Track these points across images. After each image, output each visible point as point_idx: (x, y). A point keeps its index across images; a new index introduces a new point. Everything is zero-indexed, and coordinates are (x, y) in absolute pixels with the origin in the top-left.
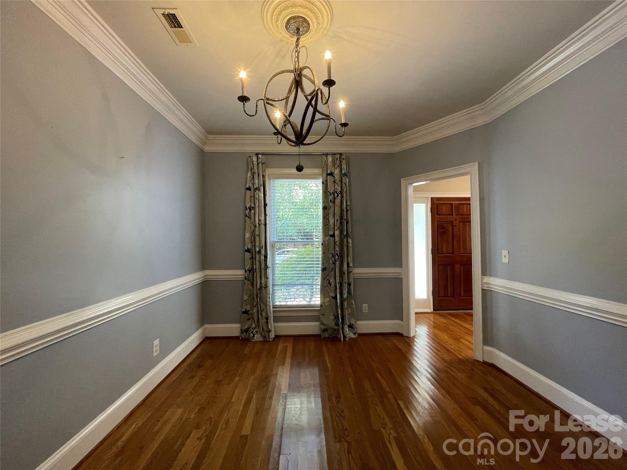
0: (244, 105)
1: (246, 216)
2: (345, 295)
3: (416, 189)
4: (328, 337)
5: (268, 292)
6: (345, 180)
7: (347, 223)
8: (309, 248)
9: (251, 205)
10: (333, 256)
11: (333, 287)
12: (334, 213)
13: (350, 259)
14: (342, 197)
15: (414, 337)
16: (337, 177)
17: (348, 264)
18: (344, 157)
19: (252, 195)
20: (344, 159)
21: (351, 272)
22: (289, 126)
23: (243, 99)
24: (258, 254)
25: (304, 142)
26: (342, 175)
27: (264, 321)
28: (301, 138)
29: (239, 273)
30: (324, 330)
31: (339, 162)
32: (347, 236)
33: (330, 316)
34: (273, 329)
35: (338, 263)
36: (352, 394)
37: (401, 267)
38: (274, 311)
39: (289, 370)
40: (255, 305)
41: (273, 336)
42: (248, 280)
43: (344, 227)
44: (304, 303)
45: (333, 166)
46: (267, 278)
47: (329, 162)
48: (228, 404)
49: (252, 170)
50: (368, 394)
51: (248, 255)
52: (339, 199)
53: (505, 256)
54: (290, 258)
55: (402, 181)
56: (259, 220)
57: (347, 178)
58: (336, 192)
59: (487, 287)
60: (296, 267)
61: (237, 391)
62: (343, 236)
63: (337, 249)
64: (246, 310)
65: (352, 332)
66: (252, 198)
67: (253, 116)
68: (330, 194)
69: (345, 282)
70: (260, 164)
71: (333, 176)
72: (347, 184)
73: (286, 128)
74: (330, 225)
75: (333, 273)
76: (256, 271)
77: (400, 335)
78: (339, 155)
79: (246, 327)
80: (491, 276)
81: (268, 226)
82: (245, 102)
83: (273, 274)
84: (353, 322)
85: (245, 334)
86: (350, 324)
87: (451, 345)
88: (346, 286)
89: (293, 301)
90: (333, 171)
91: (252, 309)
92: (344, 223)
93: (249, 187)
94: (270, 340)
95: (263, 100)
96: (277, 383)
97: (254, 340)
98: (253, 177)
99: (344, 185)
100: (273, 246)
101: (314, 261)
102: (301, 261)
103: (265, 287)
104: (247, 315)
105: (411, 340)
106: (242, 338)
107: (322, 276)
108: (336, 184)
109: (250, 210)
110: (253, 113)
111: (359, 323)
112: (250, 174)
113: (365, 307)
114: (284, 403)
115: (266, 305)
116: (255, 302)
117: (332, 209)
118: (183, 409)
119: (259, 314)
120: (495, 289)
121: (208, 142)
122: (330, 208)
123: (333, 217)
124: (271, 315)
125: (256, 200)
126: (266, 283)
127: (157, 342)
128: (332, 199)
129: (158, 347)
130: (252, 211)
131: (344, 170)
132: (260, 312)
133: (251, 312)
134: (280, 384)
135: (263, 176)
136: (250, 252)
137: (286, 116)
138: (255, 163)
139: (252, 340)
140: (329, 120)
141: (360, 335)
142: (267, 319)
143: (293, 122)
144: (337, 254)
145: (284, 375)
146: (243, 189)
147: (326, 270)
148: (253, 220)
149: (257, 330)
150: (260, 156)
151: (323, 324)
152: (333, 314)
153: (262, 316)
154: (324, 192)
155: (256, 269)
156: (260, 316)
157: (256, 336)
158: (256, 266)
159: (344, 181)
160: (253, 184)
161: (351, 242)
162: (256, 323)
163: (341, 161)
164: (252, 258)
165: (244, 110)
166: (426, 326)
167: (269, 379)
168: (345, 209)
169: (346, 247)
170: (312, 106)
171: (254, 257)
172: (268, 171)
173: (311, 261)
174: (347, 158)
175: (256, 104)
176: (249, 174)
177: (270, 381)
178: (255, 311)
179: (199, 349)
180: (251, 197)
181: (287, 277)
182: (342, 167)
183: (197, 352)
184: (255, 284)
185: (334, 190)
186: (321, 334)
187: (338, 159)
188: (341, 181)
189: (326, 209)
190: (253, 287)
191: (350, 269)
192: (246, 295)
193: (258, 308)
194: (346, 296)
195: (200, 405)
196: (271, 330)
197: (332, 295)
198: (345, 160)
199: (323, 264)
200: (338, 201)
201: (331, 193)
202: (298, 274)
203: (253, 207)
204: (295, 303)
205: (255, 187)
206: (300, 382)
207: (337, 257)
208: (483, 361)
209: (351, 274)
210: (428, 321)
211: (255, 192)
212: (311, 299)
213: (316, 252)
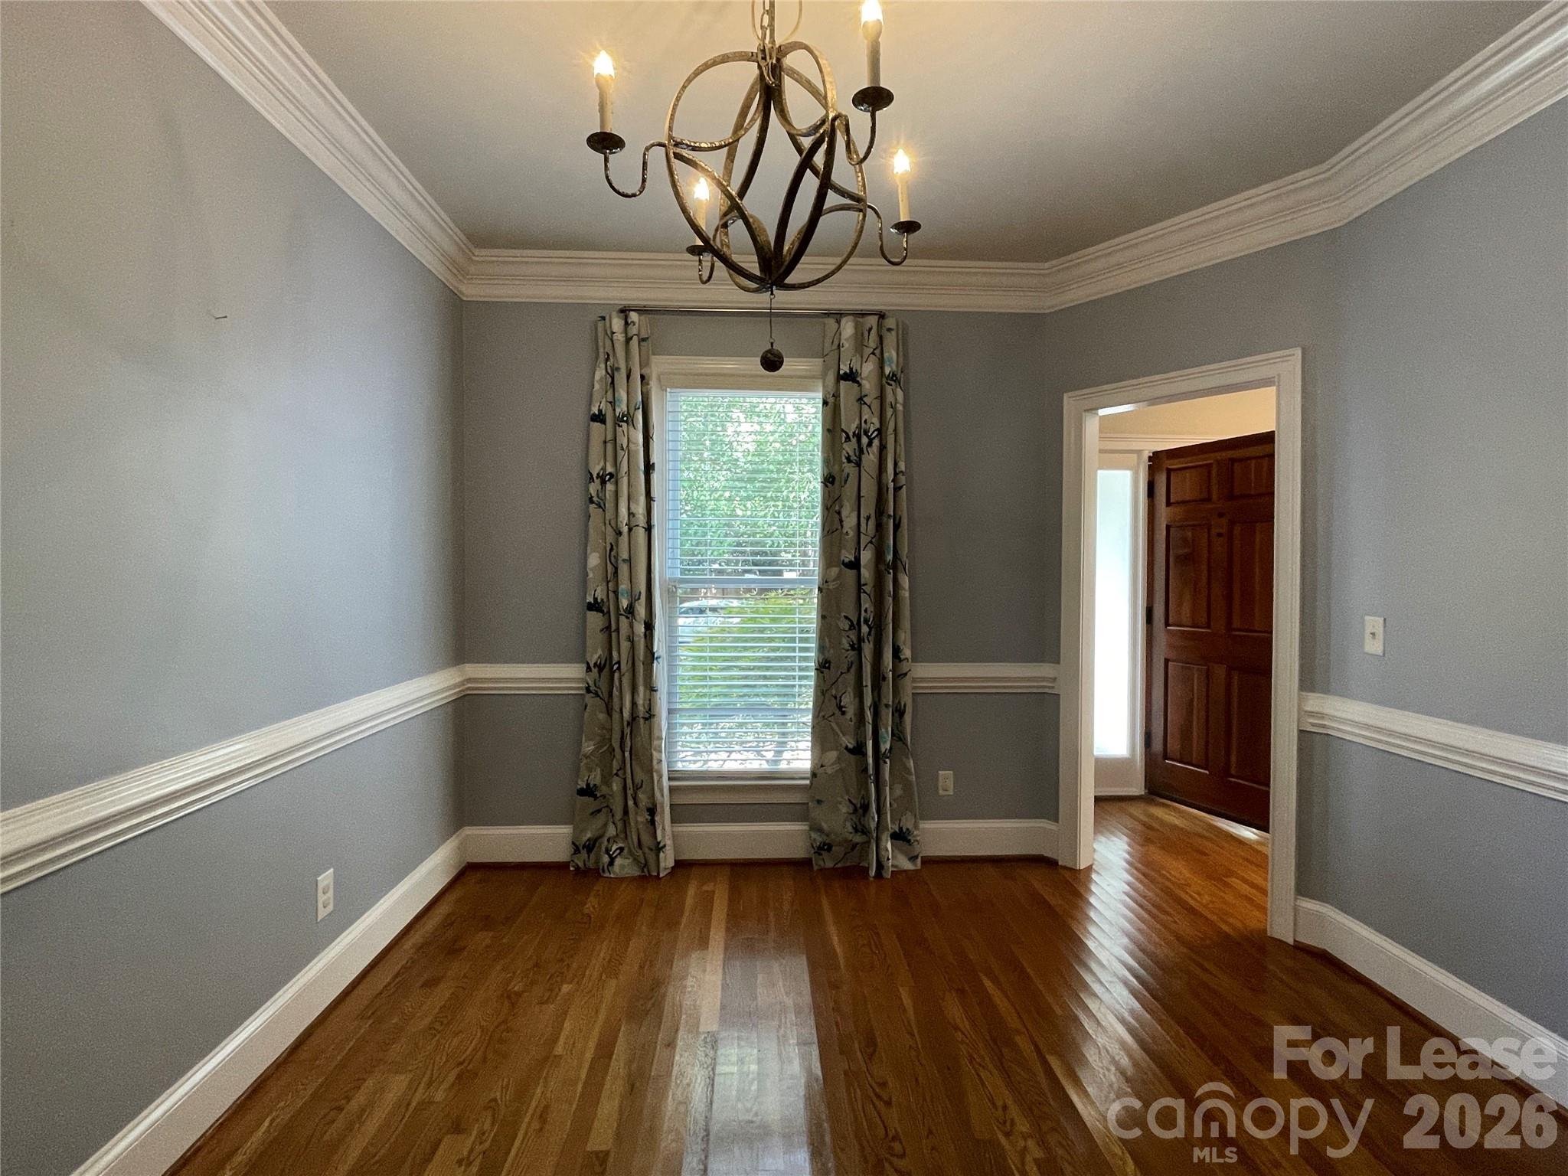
0: (606, 160)
1: (591, 501)
2: (885, 742)
3: (1109, 426)
4: (833, 868)
5: (656, 733)
6: (894, 393)
7: (897, 527)
8: (776, 602)
9: (604, 469)
10: (852, 626)
11: (851, 720)
12: (859, 497)
13: (904, 636)
14: (883, 448)
15: (1090, 868)
16: (869, 385)
17: (896, 651)
18: (890, 322)
19: (610, 437)
20: (889, 330)
21: (906, 674)
22: (738, 227)
23: (605, 142)
24: (627, 618)
25: (788, 281)
26: (887, 380)
27: (643, 817)
28: (779, 268)
29: (566, 675)
30: (820, 848)
31: (877, 339)
32: (895, 568)
33: (840, 806)
34: (669, 842)
35: (868, 649)
36: (912, 1035)
37: (1057, 660)
38: (672, 789)
39: (720, 963)
40: (615, 772)
41: (671, 863)
42: (597, 695)
43: (888, 539)
44: (756, 765)
45: (856, 351)
46: (652, 690)
47: (847, 340)
48: (546, 1059)
49: (607, 359)
50: (959, 1036)
51: (595, 619)
52: (873, 454)
53: (1373, 634)
54: (719, 629)
55: (1069, 402)
56: (631, 514)
57: (899, 390)
58: (866, 433)
59: (1313, 725)
60: (737, 659)
61: (567, 1025)
62: (882, 567)
63: (867, 606)
64: (588, 785)
65: (905, 853)
66: (610, 446)
67: (634, 195)
68: (848, 438)
69: (887, 706)
70: (635, 341)
71: (858, 382)
72: (900, 407)
73: (726, 234)
74: (845, 531)
75: (851, 677)
76: (619, 668)
77: (1049, 863)
78: (877, 317)
79: (589, 835)
80: (1326, 691)
81: (655, 532)
82: (610, 153)
83: (672, 678)
84: (908, 823)
85: (584, 854)
86: (901, 829)
87: (1199, 894)
88: (887, 716)
89: (725, 761)
90: (856, 366)
91: (606, 780)
92: (888, 529)
93: (600, 411)
94: (661, 875)
95: (661, 145)
96: (687, 1002)
97: (612, 876)
98: (613, 382)
99: (889, 412)
100: (670, 594)
101: (793, 640)
102: (753, 640)
103: (647, 716)
104: (592, 799)
105: (1082, 876)
106: (577, 868)
107: (817, 687)
108: (865, 408)
109: (603, 483)
110: (634, 188)
111: (927, 825)
112: (604, 372)
113: (946, 779)
114: (709, 1061)
115: (649, 770)
116: (615, 762)
117: (852, 482)
118: (410, 1075)
119: (629, 796)
120: (1339, 730)
121: (472, 269)
122: (846, 481)
123: (856, 507)
124: (665, 800)
125: (620, 453)
126: (650, 704)
127: (326, 878)
128: (851, 453)
129: (331, 894)
130: (610, 487)
131: (890, 366)
132: (630, 792)
133: (604, 790)
134: (694, 1006)
135: (643, 377)
136: (602, 612)
137: (729, 196)
138: (619, 337)
139: (607, 875)
140: (861, 211)
141: (927, 861)
142: (652, 811)
143: (752, 217)
144: (866, 621)
145: (707, 978)
146: (582, 417)
147: (829, 668)
148: (609, 514)
149: (621, 845)
150: (634, 316)
151: (820, 830)
152: (850, 801)
153: (636, 804)
154: (829, 430)
155: (619, 663)
156: (631, 803)
157: (618, 862)
158: (619, 653)
159: (890, 398)
160: (613, 404)
161: (907, 586)
162: (620, 825)
163: (881, 338)
164: (608, 628)
165: (607, 177)
166: (1126, 839)
167: (662, 990)
168: (891, 485)
169: (891, 599)
170: (815, 172)
171: (614, 627)
172: (660, 365)
173: (783, 640)
174: (900, 327)
175: (644, 157)
176: (600, 373)
177: (664, 996)
178: (615, 788)
179: (451, 897)
180: (605, 442)
181: (711, 686)
182: (886, 355)
183: (442, 910)
184: (616, 707)
185: (859, 427)
186: (810, 860)
187: (873, 333)
188: (882, 397)
189: (833, 483)
190: (609, 714)
191: (904, 667)
192: (589, 739)
193: (625, 779)
194: (888, 746)
195: (461, 1063)
196: (665, 846)
197: (849, 741)
198: (894, 333)
199: (821, 648)
200: (871, 458)
201: (851, 434)
202: (746, 677)
203: (611, 475)
204: (731, 766)
205: (618, 411)
206: (755, 998)
207: (865, 629)
208: (1295, 941)
209: (907, 680)
210: (1129, 822)
211: (619, 430)
212: (779, 753)
213: (800, 613)
